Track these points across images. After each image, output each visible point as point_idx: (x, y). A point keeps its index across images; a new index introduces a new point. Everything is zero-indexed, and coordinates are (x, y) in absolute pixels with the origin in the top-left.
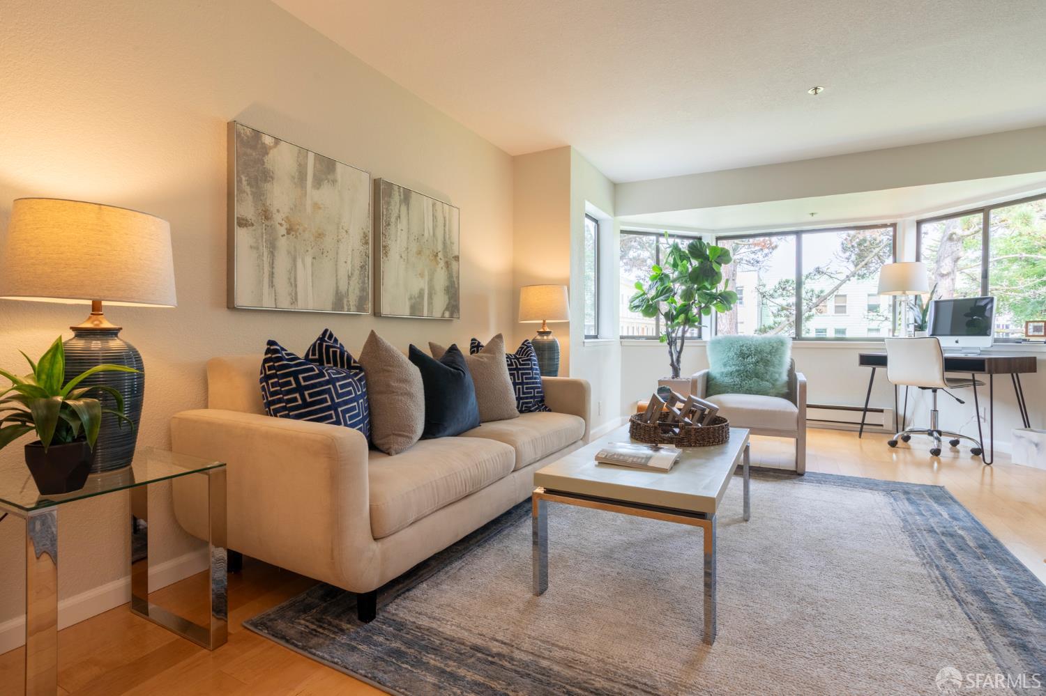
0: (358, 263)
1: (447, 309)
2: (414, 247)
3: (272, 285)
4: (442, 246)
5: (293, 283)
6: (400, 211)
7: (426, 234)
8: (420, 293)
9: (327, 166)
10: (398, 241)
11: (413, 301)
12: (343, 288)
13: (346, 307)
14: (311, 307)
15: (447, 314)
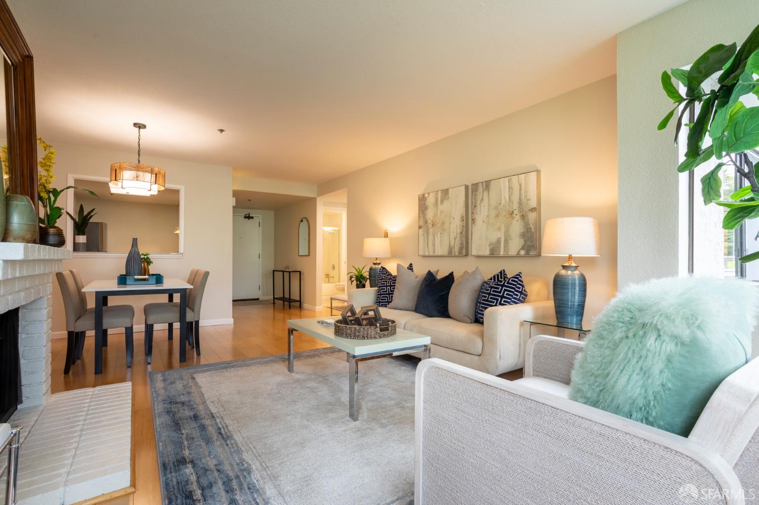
0: (459, 231)
1: (522, 248)
2: (493, 213)
3: (428, 247)
4: (518, 205)
5: (434, 246)
6: (483, 196)
7: (503, 202)
8: (498, 240)
9: (446, 192)
10: (482, 213)
11: (492, 246)
12: (452, 244)
13: (453, 254)
14: (440, 254)
15: (523, 253)
